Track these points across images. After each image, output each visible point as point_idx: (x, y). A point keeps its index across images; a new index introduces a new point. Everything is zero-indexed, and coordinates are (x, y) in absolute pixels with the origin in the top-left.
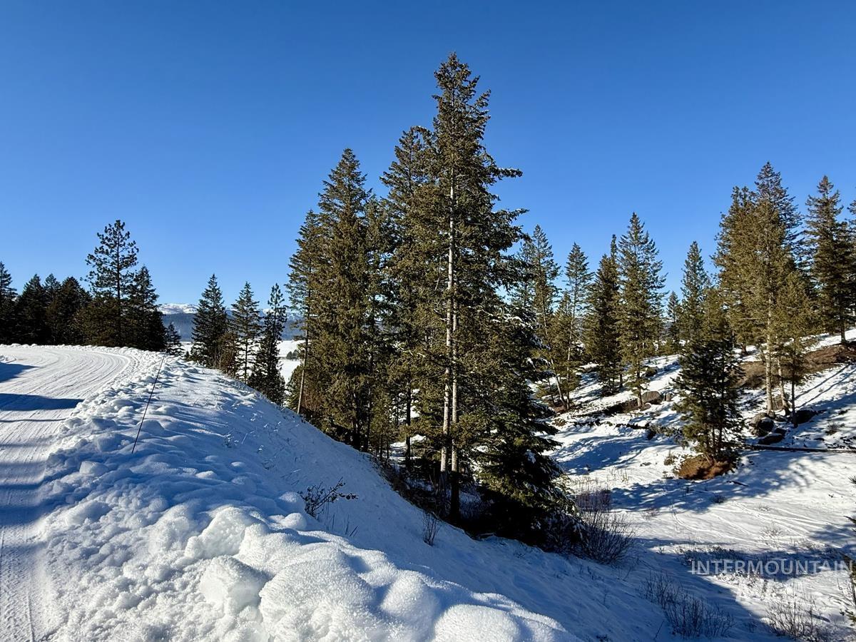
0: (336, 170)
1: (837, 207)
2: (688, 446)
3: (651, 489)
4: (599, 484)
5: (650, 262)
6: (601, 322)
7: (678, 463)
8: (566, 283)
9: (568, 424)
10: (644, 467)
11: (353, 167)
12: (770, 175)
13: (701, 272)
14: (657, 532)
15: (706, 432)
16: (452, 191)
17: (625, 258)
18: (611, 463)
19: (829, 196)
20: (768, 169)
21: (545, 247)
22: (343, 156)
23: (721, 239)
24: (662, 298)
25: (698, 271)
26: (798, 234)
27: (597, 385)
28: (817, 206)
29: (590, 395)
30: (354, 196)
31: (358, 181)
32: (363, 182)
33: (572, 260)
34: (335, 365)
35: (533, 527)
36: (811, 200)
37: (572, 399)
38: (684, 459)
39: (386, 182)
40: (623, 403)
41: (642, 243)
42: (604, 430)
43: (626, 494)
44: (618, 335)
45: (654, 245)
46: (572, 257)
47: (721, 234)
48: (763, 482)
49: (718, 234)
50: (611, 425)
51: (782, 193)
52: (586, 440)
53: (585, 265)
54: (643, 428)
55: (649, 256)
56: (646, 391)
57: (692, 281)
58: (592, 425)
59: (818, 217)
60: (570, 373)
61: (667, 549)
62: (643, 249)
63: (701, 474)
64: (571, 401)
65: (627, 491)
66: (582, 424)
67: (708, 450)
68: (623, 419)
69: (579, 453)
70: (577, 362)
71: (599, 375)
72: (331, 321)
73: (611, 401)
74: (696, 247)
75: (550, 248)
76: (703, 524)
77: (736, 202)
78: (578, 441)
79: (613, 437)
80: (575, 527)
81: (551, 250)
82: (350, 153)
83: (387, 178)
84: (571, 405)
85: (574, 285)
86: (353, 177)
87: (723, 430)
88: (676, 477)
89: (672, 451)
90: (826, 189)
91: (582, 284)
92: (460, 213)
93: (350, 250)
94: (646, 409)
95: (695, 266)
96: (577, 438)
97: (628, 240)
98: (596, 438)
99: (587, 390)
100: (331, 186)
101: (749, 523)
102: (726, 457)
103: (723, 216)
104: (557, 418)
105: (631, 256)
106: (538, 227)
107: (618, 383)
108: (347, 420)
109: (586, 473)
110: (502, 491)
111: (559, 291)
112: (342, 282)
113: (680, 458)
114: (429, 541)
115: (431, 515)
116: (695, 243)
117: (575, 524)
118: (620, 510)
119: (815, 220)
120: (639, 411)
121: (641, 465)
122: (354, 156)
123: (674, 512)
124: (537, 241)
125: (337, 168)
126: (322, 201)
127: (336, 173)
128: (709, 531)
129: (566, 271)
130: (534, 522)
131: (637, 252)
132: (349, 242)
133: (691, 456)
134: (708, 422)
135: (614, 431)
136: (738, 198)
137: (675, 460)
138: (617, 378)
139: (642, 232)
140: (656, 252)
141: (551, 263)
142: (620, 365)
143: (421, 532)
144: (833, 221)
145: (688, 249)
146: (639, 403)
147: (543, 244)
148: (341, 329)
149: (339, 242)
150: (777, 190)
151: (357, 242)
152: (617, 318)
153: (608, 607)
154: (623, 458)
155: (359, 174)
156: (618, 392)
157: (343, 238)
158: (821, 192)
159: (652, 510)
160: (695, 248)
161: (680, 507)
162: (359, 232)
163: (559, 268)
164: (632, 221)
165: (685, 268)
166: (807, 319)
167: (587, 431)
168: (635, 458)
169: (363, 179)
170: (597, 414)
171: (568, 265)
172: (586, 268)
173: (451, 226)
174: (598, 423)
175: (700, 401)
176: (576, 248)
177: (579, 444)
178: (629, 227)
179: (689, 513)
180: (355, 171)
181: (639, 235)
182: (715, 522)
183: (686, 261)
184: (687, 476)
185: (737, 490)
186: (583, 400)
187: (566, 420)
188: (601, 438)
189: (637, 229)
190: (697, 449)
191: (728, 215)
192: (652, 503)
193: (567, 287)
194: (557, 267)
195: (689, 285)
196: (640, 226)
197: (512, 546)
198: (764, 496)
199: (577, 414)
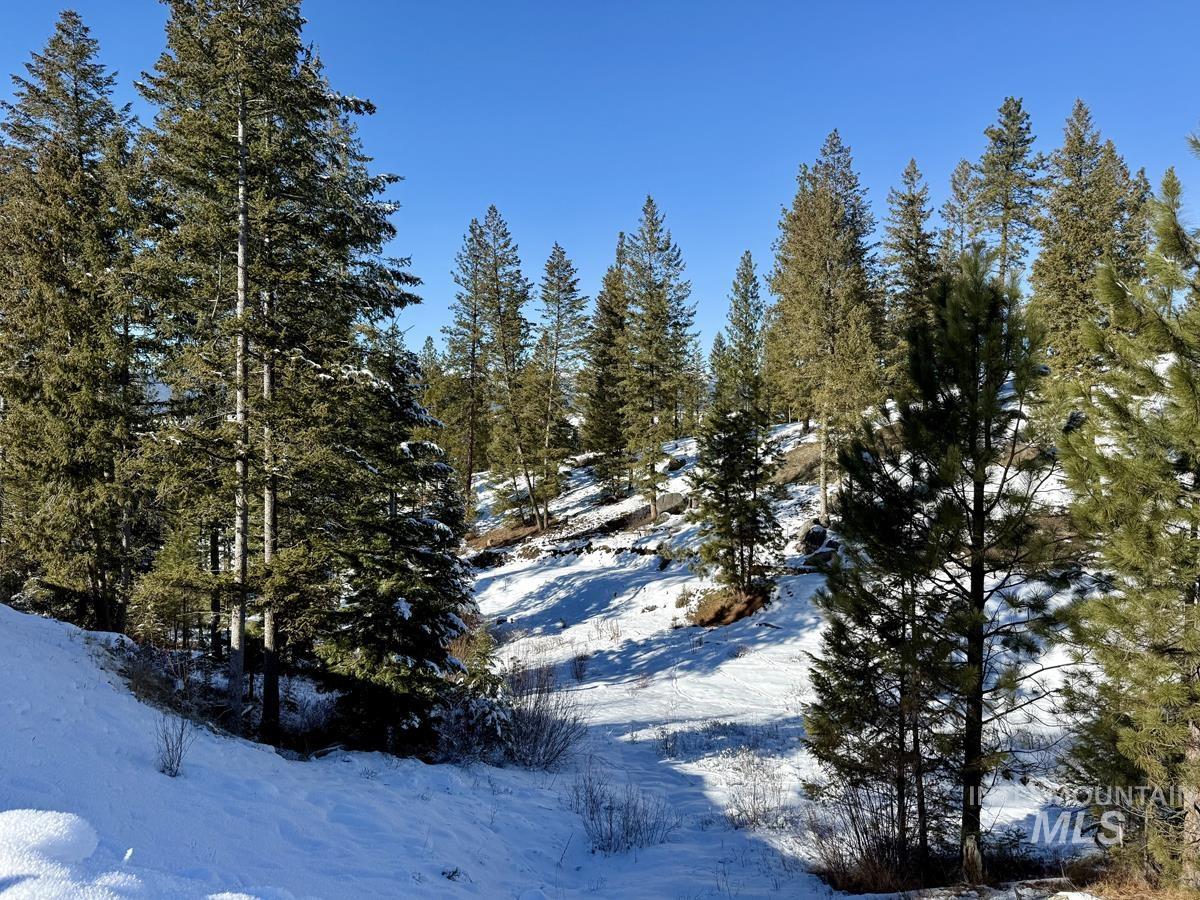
0: (43, 55)
1: (926, 208)
2: (707, 575)
3: (647, 646)
4: (575, 648)
5: (672, 282)
6: (601, 382)
7: (694, 603)
8: (541, 313)
9: (544, 554)
10: (648, 613)
11: (81, 53)
12: (837, 150)
13: (756, 301)
14: (641, 713)
15: (731, 552)
16: (240, 127)
17: (633, 273)
18: (598, 611)
19: (916, 191)
20: (835, 141)
21: (506, 246)
22: (60, 27)
23: (780, 248)
24: (690, 343)
25: (750, 300)
26: (870, 247)
27: (593, 487)
28: (901, 204)
29: (582, 503)
30: (88, 118)
31: (96, 84)
32: (111, 88)
33: (551, 273)
34: (40, 466)
35: (405, 727)
36: (893, 195)
37: (554, 512)
38: (702, 597)
39: (148, 95)
40: (631, 515)
41: (660, 249)
42: (596, 561)
43: (611, 657)
44: (622, 404)
45: (678, 255)
46: (551, 268)
47: (780, 240)
48: (796, 620)
49: (777, 240)
50: (608, 551)
51: (850, 182)
52: (564, 578)
53: (574, 283)
54: (654, 552)
55: (671, 272)
56: (663, 493)
57: (741, 315)
58: (579, 553)
59: (901, 222)
60: (548, 469)
61: (643, 735)
62: (663, 260)
63: (719, 617)
64: (550, 515)
65: (612, 652)
66: (562, 553)
67: (734, 579)
68: (624, 539)
69: (552, 601)
70: (560, 450)
71: (598, 471)
72: (26, 377)
73: (611, 512)
74: (750, 261)
75: (514, 249)
76: (712, 691)
77: (803, 189)
78: (552, 580)
79: (610, 569)
80: (489, 717)
81: (517, 253)
82: (76, 22)
83: (150, 86)
84: (550, 521)
85: (555, 317)
86: (84, 75)
87: (755, 547)
88: (689, 623)
89: (687, 584)
90: (912, 179)
91: (569, 316)
92: (258, 171)
93: (64, 228)
94: (662, 522)
95: (747, 291)
96: (552, 575)
97: (639, 243)
98: (582, 574)
99: (579, 495)
100: (31, 88)
101: (772, 683)
102: (756, 590)
103: (785, 211)
104: (526, 546)
105: (643, 270)
106: (493, 208)
107: (626, 483)
108: (78, 572)
109: (558, 631)
110: (358, 672)
111: (531, 327)
112: (47, 295)
113: (698, 594)
114: (170, 770)
115: (205, 729)
116: (747, 252)
117: (490, 713)
118: (595, 684)
119: (897, 226)
120: (652, 526)
121: (643, 611)
122: (86, 30)
123: (671, 678)
124: (491, 235)
125: (46, 51)
126: (12, 120)
127: (43, 61)
128: (717, 700)
129: (541, 293)
130: (408, 717)
131: (654, 265)
132: (63, 213)
133: (713, 590)
134: (733, 536)
135: (609, 560)
136: (806, 183)
137: (692, 598)
138: (624, 475)
139: (661, 230)
140: (681, 265)
141: (516, 277)
142: (630, 453)
143: (153, 756)
144: (919, 229)
145: (738, 264)
146: (653, 514)
147: (502, 241)
148: (49, 392)
149: (37, 210)
150: (844, 174)
151: (80, 213)
152: (620, 375)
153: (496, 831)
154: (616, 602)
155: (96, 68)
156: (626, 497)
157: (48, 204)
158: (907, 183)
159: (644, 678)
160: (747, 263)
161: (682, 668)
162: (85, 193)
163: (529, 286)
164: (645, 211)
165: (732, 294)
166: (870, 377)
167: (567, 565)
168: (633, 600)
169: (109, 81)
170: (587, 535)
171: (544, 283)
172: (575, 287)
173: (241, 197)
174: (589, 549)
175: (723, 505)
176: (559, 252)
177: (553, 585)
178: (641, 220)
179: (692, 677)
180: (89, 62)
181: (655, 235)
182: (727, 686)
183: (734, 283)
184: (702, 621)
185: (762, 634)
186: (570, 513)
187: (540, 547)
188: (589, 573)
189: (654, 224)
190: (718, 580)
191: (791, 209)
192: (644, 667)
193: (544, 321)
194: (527, 284)
195: (737, 323)
196: (659, 219)
197: (361, 761)
198: (795, 640)
199: (558, 536)
